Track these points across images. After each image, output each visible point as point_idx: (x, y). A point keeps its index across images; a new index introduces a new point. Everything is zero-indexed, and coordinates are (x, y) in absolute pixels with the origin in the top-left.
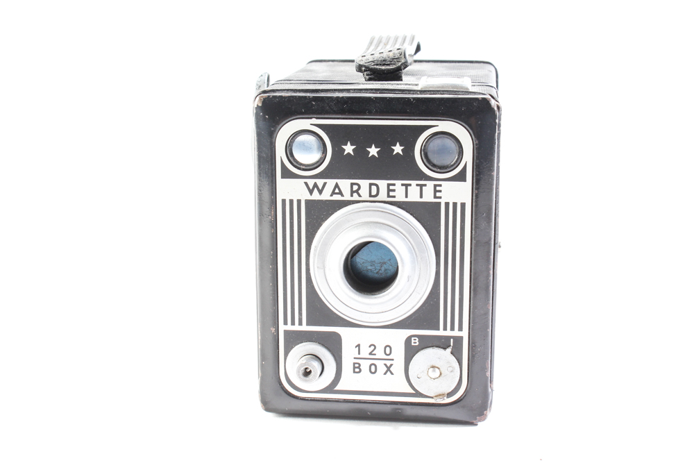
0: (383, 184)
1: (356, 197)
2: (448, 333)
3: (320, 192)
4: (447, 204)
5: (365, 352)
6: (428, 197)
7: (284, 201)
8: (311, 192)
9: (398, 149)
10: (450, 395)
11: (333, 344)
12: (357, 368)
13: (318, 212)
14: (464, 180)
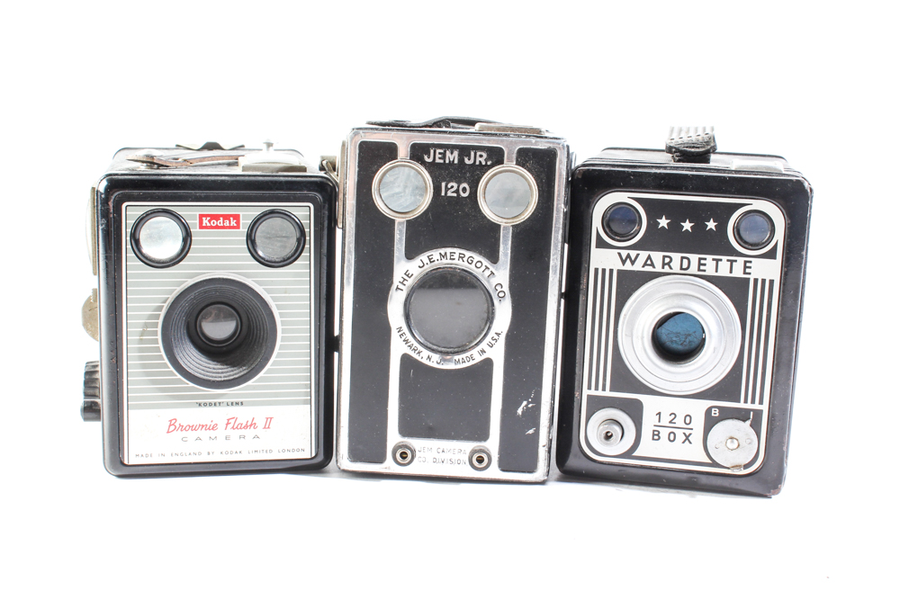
0: (694, 258)
1: (667, 269)
2: (749, 406)
3: (633, 263)
4: (756, 280)
5: (665, 420)
6: (738, 272)
7: (596, 270)
8: (624, 262)
9: (711, 225)
10: (746, 466)
11: (635, 411)
12: (656, 436)
13: (630, 283)
14: (775, 258)
